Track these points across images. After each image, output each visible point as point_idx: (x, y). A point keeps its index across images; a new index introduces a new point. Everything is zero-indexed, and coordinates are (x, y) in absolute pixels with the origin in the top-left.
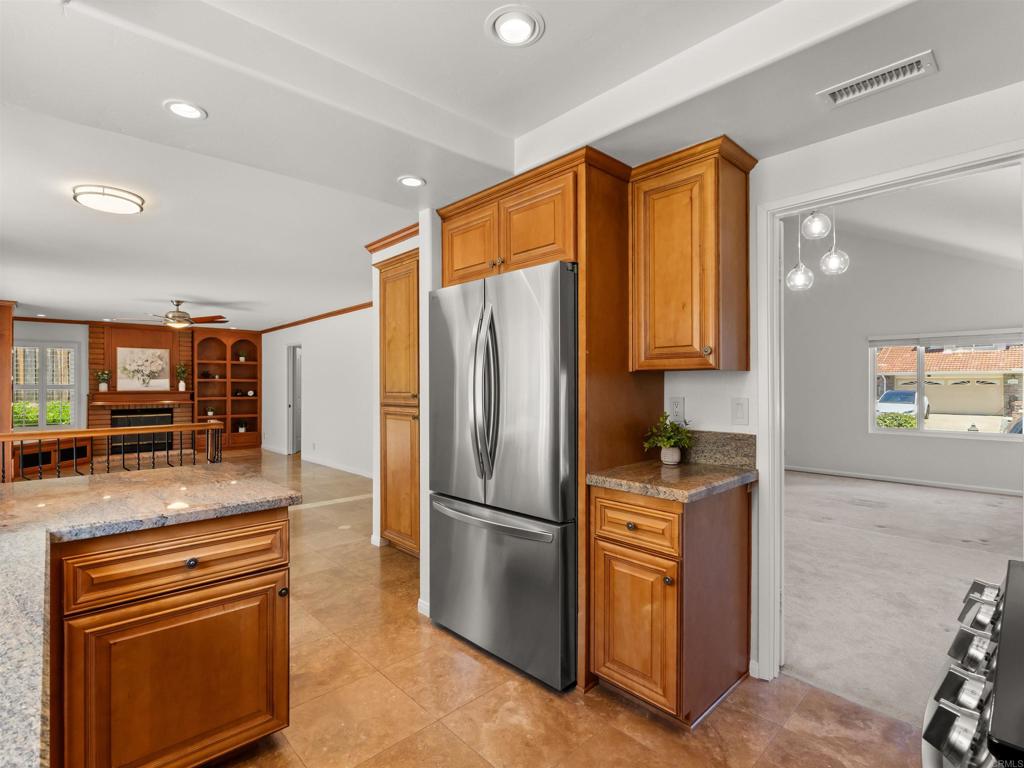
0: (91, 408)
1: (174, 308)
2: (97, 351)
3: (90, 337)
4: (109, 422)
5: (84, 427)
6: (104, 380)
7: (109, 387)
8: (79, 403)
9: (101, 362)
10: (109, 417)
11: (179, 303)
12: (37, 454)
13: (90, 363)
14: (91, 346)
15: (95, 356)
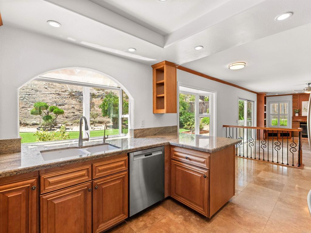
0: (294, 122)
1: (308, 86)
2: (295, 103)
3: (293, 99)
4: (299, 126)
5: (291, 128)
6: (297, 113)
7: (299, 115)
8: (290, 119)
9: (297, 106)
10: (299, 125)
11: (309, 84)
12: (272, 133)
13: (293, 107)
14: (293, 102)
15: (295, 105)
